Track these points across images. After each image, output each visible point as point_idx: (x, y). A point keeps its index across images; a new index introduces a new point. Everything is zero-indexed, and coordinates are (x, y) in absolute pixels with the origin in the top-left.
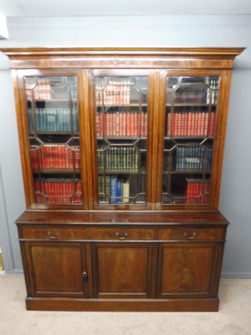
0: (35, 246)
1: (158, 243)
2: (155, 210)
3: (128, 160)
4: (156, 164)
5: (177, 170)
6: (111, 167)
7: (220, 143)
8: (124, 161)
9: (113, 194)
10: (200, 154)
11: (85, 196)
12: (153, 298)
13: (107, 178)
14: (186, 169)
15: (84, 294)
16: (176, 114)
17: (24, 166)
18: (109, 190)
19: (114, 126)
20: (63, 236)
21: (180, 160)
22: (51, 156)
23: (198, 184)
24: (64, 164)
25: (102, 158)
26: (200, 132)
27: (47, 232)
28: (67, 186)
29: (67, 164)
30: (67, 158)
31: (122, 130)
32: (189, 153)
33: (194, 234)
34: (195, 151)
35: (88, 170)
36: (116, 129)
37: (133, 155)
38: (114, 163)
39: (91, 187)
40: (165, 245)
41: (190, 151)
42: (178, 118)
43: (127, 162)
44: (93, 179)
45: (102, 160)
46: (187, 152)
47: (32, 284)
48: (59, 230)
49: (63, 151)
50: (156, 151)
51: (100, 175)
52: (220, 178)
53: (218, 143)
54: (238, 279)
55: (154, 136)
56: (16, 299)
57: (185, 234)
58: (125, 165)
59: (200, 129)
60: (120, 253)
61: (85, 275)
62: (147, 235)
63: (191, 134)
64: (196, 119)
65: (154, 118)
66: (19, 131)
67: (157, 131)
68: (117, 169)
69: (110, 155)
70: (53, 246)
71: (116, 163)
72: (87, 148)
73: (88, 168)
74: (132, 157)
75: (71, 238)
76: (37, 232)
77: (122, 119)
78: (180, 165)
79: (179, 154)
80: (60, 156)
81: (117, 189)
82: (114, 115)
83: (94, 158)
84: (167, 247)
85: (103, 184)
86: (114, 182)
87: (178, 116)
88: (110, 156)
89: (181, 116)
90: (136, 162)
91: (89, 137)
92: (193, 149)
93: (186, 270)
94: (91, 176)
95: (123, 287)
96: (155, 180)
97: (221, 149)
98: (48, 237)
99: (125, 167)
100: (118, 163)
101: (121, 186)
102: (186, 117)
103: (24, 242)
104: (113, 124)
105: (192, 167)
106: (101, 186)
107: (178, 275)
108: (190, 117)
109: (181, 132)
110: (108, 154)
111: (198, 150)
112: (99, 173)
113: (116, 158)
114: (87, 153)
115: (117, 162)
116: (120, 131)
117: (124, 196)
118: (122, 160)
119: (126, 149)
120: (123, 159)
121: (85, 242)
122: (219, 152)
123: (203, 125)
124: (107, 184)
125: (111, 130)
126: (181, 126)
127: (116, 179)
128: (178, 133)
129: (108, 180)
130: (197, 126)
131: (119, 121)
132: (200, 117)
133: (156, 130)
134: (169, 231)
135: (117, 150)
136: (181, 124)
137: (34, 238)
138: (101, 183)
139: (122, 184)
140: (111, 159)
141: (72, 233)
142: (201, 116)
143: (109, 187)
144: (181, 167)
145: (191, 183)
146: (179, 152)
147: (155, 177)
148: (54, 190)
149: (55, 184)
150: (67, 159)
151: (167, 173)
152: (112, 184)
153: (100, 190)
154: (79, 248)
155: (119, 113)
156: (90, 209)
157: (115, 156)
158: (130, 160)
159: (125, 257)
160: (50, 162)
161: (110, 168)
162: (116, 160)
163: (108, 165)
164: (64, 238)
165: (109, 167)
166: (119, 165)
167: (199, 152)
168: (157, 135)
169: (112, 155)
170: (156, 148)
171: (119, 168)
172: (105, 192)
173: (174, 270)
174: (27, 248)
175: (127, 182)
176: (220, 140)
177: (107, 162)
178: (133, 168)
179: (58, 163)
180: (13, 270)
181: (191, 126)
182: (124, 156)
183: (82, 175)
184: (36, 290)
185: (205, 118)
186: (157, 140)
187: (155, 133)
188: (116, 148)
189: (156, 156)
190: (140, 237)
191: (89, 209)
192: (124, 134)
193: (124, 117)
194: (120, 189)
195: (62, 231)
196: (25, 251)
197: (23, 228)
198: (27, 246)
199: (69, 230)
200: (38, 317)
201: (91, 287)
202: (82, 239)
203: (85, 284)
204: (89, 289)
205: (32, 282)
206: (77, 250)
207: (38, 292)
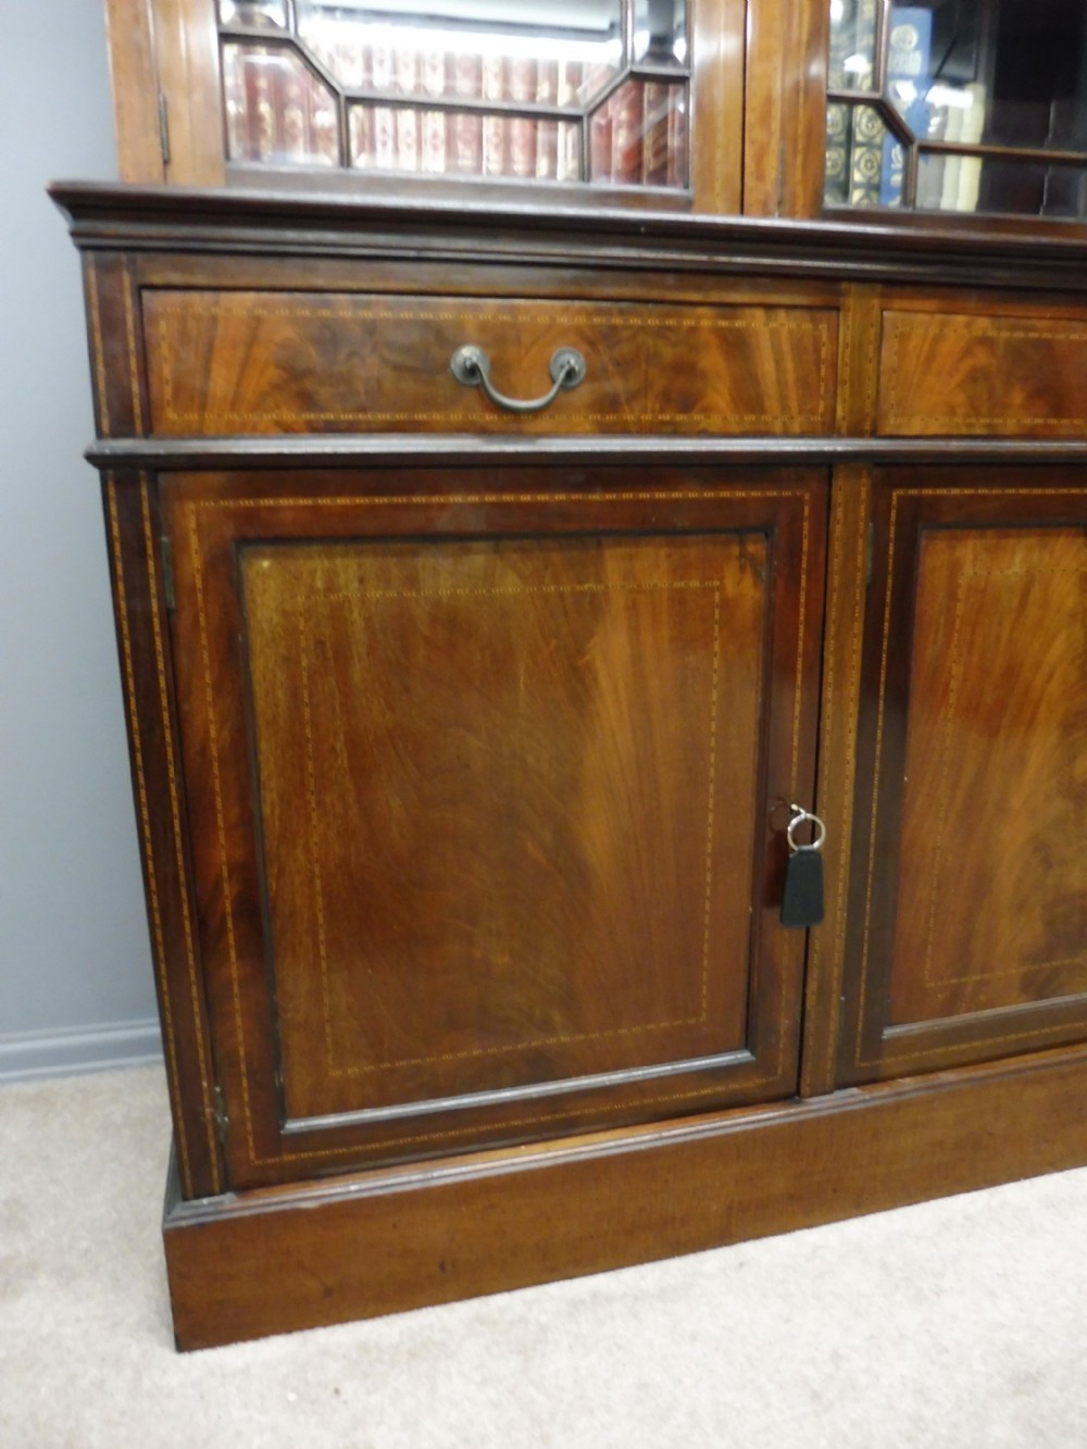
0: (283, 540)
15: (762, 1066)
20: (612, 402)
47: (241, 1038)
48: (581, 318)
70: (501, 534)
75: (698, 416)
86: (912, 39)
98: (454, 416)
141: (712, 361)
154: (756, 548)
164: (629, 416)
184: (277, 1105)
195: (614, 328)
196: (168, 615)
197: (157, 279)
198: (194, 540)
199: (688, 323)
200: (337, 1392)
201: (836, 972)
202: (802, 435)
203: (784, 944)
204: (811, 1000)
205: (237, 1003)
206: (742, 569)
207: (298, 1116)
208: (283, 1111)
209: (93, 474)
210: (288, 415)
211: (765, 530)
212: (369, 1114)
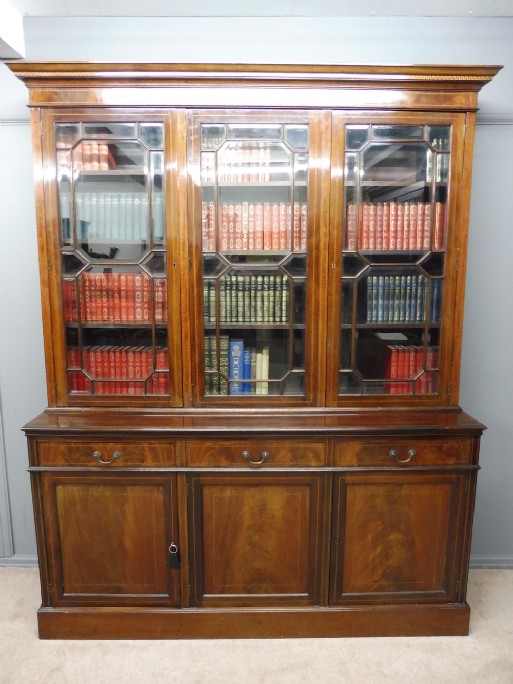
0: (63, 484)
1: (334, 473)
2: (326, 406)
3: (266, 303)
4: (326, 307)
5: (368, 322)
6: (231, 316)
7: (457, 262)
8: (258, 305)
9: (236, 374)
10: (416, 290)
11: (177, 376)
12: (324, 605)
13: (223, 339)
14: (387, 321)
15: (171, 597)
16: (365, 207)
17: (49, 310)
18: (227, 366)
19: (238, 231)
20: (126, 461)
21: (374, 302)
22: (104, 293)
23: (412, 354)
24: (131, 310)
25: (213, 298)
26: (415, 243)
27: (93, 450)
28: (137, 360)
29: (138, 310)
30: (138, 298)
31: (255, 239)
32: (392, 286)
33: (412, 452)
34: (406, 283)
35: (183, 319)
36: (242, 237)
37: (278, 293)
38: (237, 309)
39: (189, 358)
40: (349, 479)
41: (394, 283)
42: (369, 215)
43: (265, 308)
44: (193, 339)
45: (213, 304)
46: (389, 286)
47: (55, 575)
48: (119, 446)
49: (130, 284)
50: (327, 279)
51: (209, 332)
52: (460, 336)
53: (453, 260)
54: (503, 570)
55: (322, 246)
56: (15, 617)
57: (393, 452)
58: (259, 313)
59: (415, 237)
60: (250, 499)
61: (174, 549)
62: (311, 455)
63: (396, 248)
64: (406, 218)
65: (322, 210)
66: (40, 235)
67: (328, 236)
68: (244, 321)
69: (228, 292)
70: (105, 484)
71: (240, 309)
72: (182, 273)
73: (183, 315)
74: (275, 296)
75: (145, 464)
76: (70, 450)
77: (255, 215)
78: (374, 313)
79: (372, 290)
80: (123, 293)
81: (244, 365)
82: (239, 207)
83: (195, 293)
84: (354, 484)
85: (215, 353)
86: (237, 348)
87: (368, 210)
88: (228, 294)
89: (375, 211)
90: (284, 308)
91: (187, 249)
92: (400, 280)
93: (394, 536)
94: (189, 334)
95: (258, 580)
96: (325, 341)
97: (460, 273)
98: (94, 463)
99: (259, 319)
100: (247, 308)
101: (251, 358)
102: (385, 212)
103: (40, 472)
104: (235, 227)
105: (399, 317)
106: (210, 356)
107: (379, 550)
108: (393, 212)
109: (375, 243)
110: (225, 290)
111: (411, 280)
112: (207, 328)
113: (240, 299)
114: (182, 284)
115: (244, 306)
116: (250, 241)
117: (258, 378)
118: (253, 303)
119: (263, 279)
120: (256, 301)
121: (176, 473)
122: (456, 280)
123: (419, 228)
124: (222, 353)
125: (232, 240)
126: (375, 232)
127: (241, 343)
128: (370, 246)
129: (224, 345)
130: (408, 232)
131: (249, 221)
132: (412, 212)
133: (325, 233)
134: (357, 446)
135: (244, 282)
136: (375, 225)
137: (63, 466)
138: (210, 350)
139: (253, 354)
140: (231, 301)
141: (148, 453)
142: (416, 209)
143: (227, 359)
144: (377, 316)
145: (398, 351)
146: (372, 287)
147: (325, 334)
148: (110, 368)
149: (112, 354)
150: (138, 300)
151: (348, 326)
152: (233, 354)
153: (208, 365)
154: (161, 488)
155: (249, 205)
156: (185, 406)
157: (240, 294)
158: (272, 304)
159: (263, 508)
160: (102, 307)
161: (228, 320)
162: (241, 304)
163: (223, 314)
164: (130, 464)
165: (226, 316)
166: (247, 313)
167: (414, 285)
168: (327, 244)
169: (234, 293)
170: (327, 272)
171: (249, 320)
172: (218, 370)
173: (370, 537)
174: (46, 487)
175: (264, 351)
176: (458, 256)
177: (223, 308)
178: (278, 319)
179: (120, 308)
180: (12, 556)
181: (396, 232)
182: (259, 294)
183: (169, 332)
184: (63, 590)
185: (423, 214)
186: (327, 254)
187: (323, 240)
188: (240, 279)
189: (326, 289)
190: (295, 461)
191: (183, 407)
192: (259, 247)
193: (259, 213)
194: (250, 366)
195: (126, 447)
196: (42, 497)
197: (40, 441)
198: (46, 484)
199: (141, 446)
200: (64, 653)
201: (187, 580)
202: (169, 467)
203: (174, 572)
204: (182, 586)
205: (54, 568)
206: (158, 492)
207: (67, 593)
208: (63, 592)
209: (29, 473)
210: (63, 463)
211: (163, 485)
212: (81, 594)
